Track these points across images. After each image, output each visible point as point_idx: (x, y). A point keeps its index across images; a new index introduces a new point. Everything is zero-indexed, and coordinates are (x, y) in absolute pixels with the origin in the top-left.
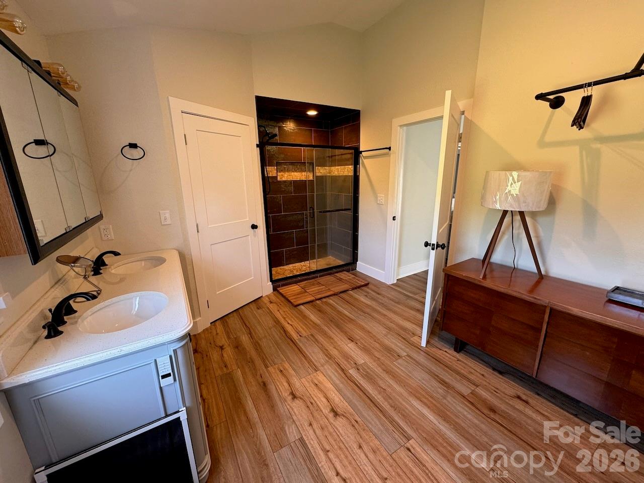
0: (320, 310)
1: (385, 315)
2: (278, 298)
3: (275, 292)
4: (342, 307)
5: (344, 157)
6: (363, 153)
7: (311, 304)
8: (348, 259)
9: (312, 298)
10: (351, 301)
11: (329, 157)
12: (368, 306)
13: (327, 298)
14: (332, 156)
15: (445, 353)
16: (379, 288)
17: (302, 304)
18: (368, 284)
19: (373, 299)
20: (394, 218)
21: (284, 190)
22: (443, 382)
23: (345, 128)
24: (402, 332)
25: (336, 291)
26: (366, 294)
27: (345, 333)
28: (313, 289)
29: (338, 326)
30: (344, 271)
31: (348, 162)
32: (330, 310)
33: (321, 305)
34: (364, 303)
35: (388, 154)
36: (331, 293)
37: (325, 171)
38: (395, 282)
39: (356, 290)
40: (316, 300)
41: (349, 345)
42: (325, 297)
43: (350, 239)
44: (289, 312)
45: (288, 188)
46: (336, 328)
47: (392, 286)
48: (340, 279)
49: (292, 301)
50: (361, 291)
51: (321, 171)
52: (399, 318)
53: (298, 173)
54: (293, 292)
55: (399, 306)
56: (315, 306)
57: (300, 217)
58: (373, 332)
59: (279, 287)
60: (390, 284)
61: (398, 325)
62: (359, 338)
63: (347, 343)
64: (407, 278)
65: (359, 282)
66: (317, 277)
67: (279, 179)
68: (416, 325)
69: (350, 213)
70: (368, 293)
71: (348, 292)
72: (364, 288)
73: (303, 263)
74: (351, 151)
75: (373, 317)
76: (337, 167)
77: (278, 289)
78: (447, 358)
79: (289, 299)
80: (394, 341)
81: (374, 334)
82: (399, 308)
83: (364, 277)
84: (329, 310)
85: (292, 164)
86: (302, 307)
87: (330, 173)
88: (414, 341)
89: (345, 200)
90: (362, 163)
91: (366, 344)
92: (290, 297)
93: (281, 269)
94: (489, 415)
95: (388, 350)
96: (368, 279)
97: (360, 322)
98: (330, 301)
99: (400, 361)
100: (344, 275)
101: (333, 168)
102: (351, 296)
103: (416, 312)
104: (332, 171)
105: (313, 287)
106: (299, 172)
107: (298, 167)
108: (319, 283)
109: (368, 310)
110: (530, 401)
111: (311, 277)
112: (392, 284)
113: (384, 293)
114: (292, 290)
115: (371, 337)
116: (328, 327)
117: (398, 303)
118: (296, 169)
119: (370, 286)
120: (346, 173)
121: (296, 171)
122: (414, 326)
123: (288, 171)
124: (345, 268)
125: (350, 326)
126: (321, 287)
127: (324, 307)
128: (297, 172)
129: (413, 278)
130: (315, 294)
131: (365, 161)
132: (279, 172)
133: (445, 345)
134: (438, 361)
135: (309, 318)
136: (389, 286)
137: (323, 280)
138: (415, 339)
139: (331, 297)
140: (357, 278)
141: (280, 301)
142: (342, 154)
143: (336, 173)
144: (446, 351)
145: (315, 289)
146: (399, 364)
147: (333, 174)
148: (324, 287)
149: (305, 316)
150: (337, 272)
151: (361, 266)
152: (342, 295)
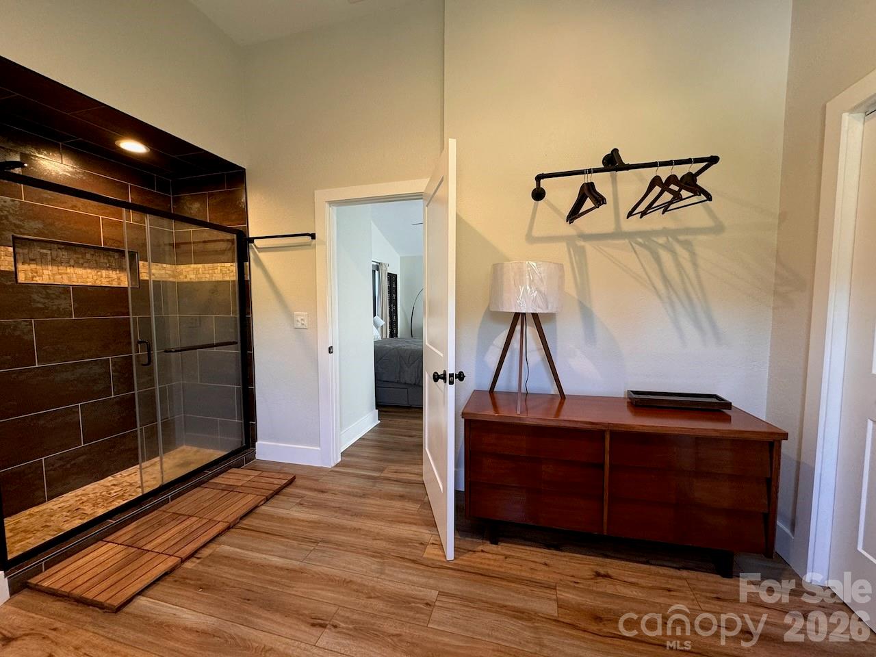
0: (205, 586)
1: (356, 530)
2: (38, 611)
3: (18, 597)
4: (259, 551)
5: (211, 246)
6: (255, 240)
7: (169, 579)
8: (235, 441)
9: (171, 562)
10: (274, 526)
11: (171, 245)
12: (315, 524)
13: (213, 546)
14: (178, 245)
15: (482, 554)
16: (317, 480)
17: (141, 593)
18: (294, 478)
19: (316, 506)
20: (330, 350)
21: (40, 306)
22: (520, 614)
23: (211, 195)
24: (405, 551)
25: (231, 519)
26: (298, 500)
27: (296, 614)
28: (165, 537)
29: (271, 605)
30: (230, 467)
31: (222, 257)
32: (234, 571)
33: (201, 568)
34: (303, 521)
35: (310, 245)
36: (220, 527)
37: (163, 272)
38: (339, 460)
39: (272, 500)
40: (183, 561)
41: (321, 643)
42: (205, 545)
43: (235, 402)
44: (96, 641)
45: (57, 302)
46: (268, 615)
47: (337, 469)
48: (230, 489)
49: (101, 599)
50: (285, 498)
51: (152, 271)
52: (383, 524)
53: (89, 271)
54: (99, 569)
55: (368, 501)
56: (183, 582)
57: (97, 370)
58: (354, 579)
59: (38, 571)
60: (333, 465)
61: (389, 539)
62: (333, 609)
63: (313, 640)
64: (354, 449)
65: (276, 482)
66: (166, 501)
67: (21, 278)
68: (415, 524)
69: (234, 352)
70: (302, 497)
71: (259, 510)
72: (289, 490)
73: (110, 478)
74: (229, 236)
75: (338, 545)
76: (193, 266)
77: (33, 581)
78: (492, 562)
79: (89, 595)
80: (402, 576)
81: (359, 581)
82: (372, 505)
83: (279, 468)
84: (227, 573)
85: (69, 247)
86: (142, 601)
87: (174, 276)
88: (431, 557)
89: (218, 325)
90: (255, 260)
91: (355, 617)
92: (89, 589)
93: (31, 515)
94: (600, 630)
95: (403, 602)
96: (286, 470)
97: (315, 569)
98: (224, 548)
99: (436, 614)
100: (233, 477)
101: (182, 267)
102: (271, 517)
103: (400, 500)
104: (181, 273)
105: (161, 530)
106: (90, 268)
107: (88, 256)
108: (176, 516)
109: (319, 534)
110: (610, 572)
111: (147, 506)
112: (337, 466)
113: (330, 486)
114: (96, 562)
115: (357, 591)
116: (247, 624)
117: (364, 496)
118: (81, 261)
119: (298, 482)
120: (218, 277)
121: (81, 266)
122: (414, 528)
123: (54, 262)
124: (233, 461)
125: (300, 588)
126: (188, 522)
127: (210, 570)
128: (85, 268)
129: (362, 446)
130: (176, 548)
131: (262, 255)
132: (23, 263)
133: (475, 540)
134: (485, 575)
135: (177, 627)
136: (332, 472)
137: (184, 504)
138: (431, 553)
139: (223, 538)
140: (265, 474)
141: (47, 620)
142: (205, 242)
143: (193, 276)
144: (482, 551)
145: (172, 532)
146: (439, 623)
147: (182, 279)
148: (194, 519)
149: (161, 625)
150: (216, 475)
151: (265, 449)
152: (248, 522)
